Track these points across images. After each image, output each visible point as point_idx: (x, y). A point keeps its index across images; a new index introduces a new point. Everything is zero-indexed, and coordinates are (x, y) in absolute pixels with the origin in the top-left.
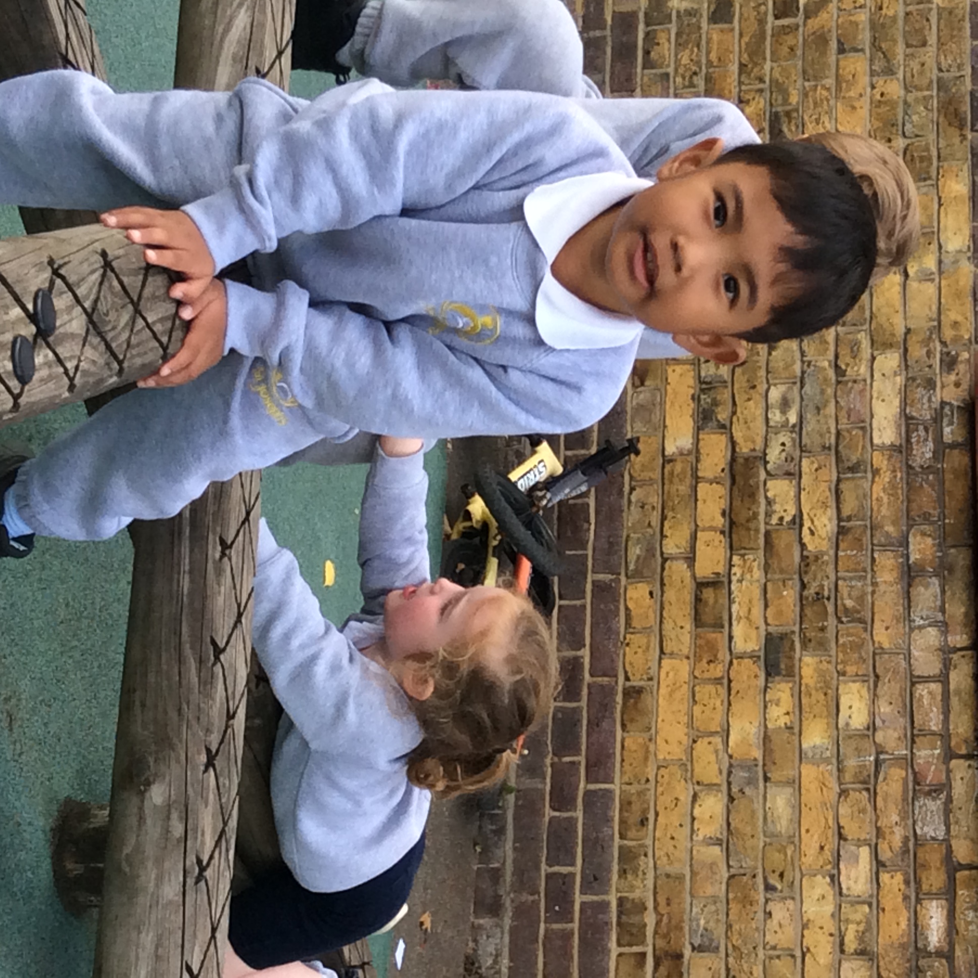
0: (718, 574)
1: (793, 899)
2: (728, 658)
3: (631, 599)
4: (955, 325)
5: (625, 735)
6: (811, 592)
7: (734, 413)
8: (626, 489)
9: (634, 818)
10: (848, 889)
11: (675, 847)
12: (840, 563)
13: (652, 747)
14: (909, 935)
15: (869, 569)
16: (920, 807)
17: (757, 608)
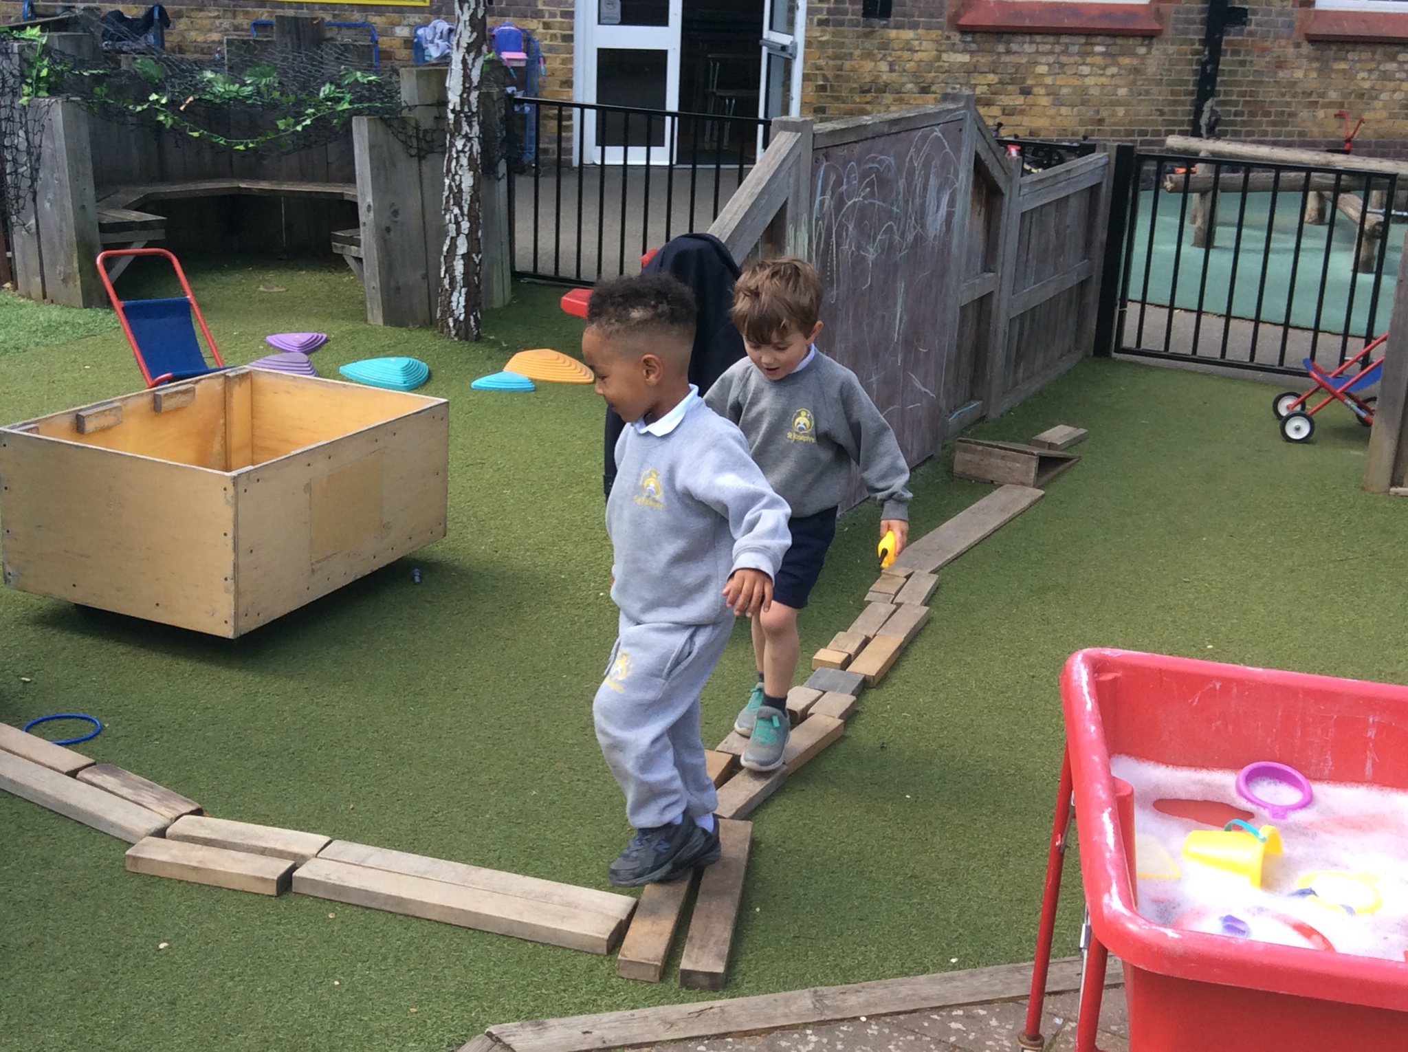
0: (1001, 109)
1: (1089, 88)
2: (1024, 106)
4: (937, 35)
6: (1009, 81)
10: (1088, 72)
11: (1072, 121)
12: (1002, 73)
13: (1046, 128)
14: (1101, 56)
15: (1005, 64)
17: (1012, 97)
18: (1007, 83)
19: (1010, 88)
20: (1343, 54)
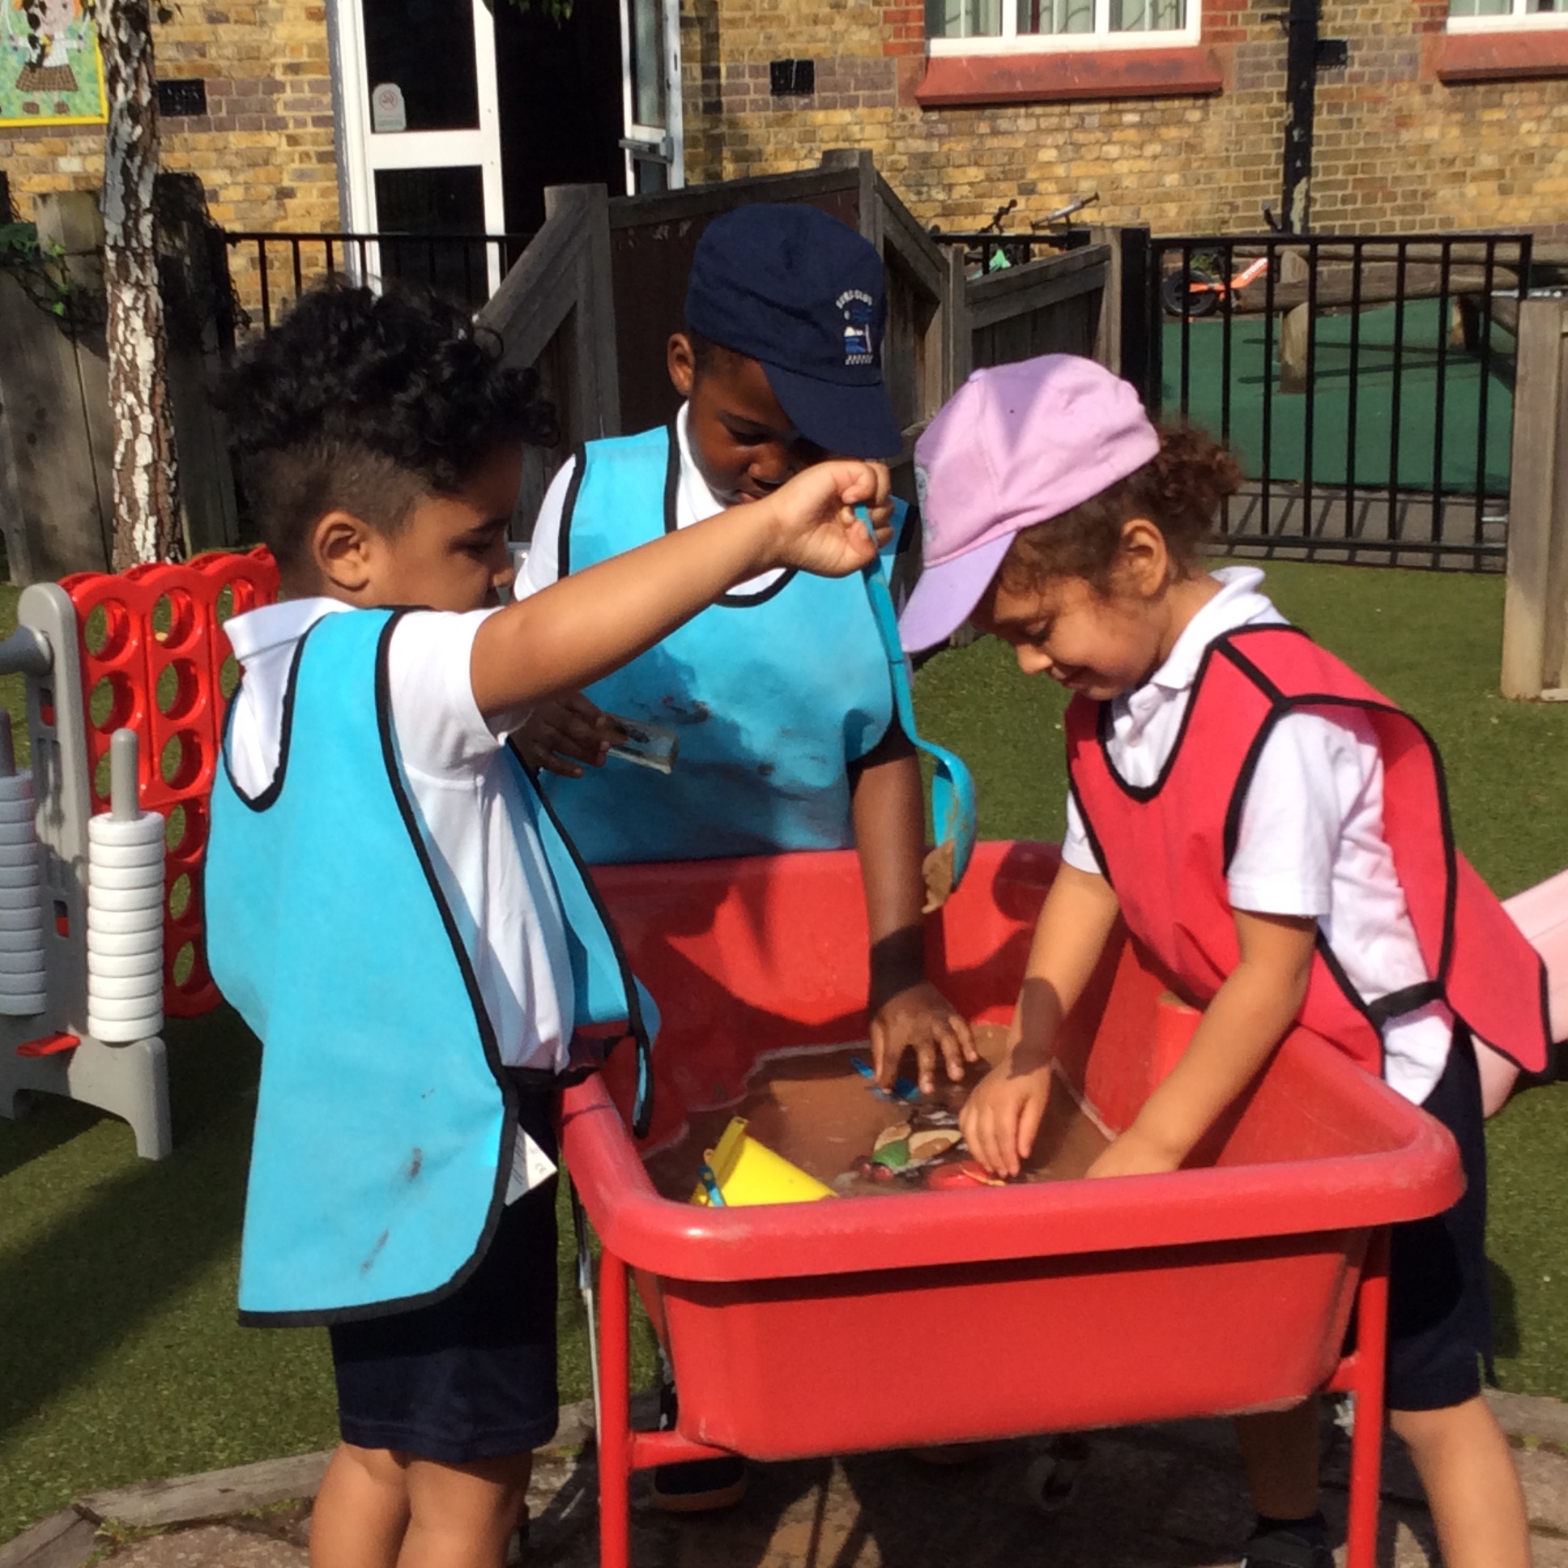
1: (1121, 177)
4: (886, 115)
10: (1118, 154)
12: (989, 164)
14: (1134, 129)
15: (992, 151)
16: (1088, 125)
17: (1007, 199)
20: (1495, 97)
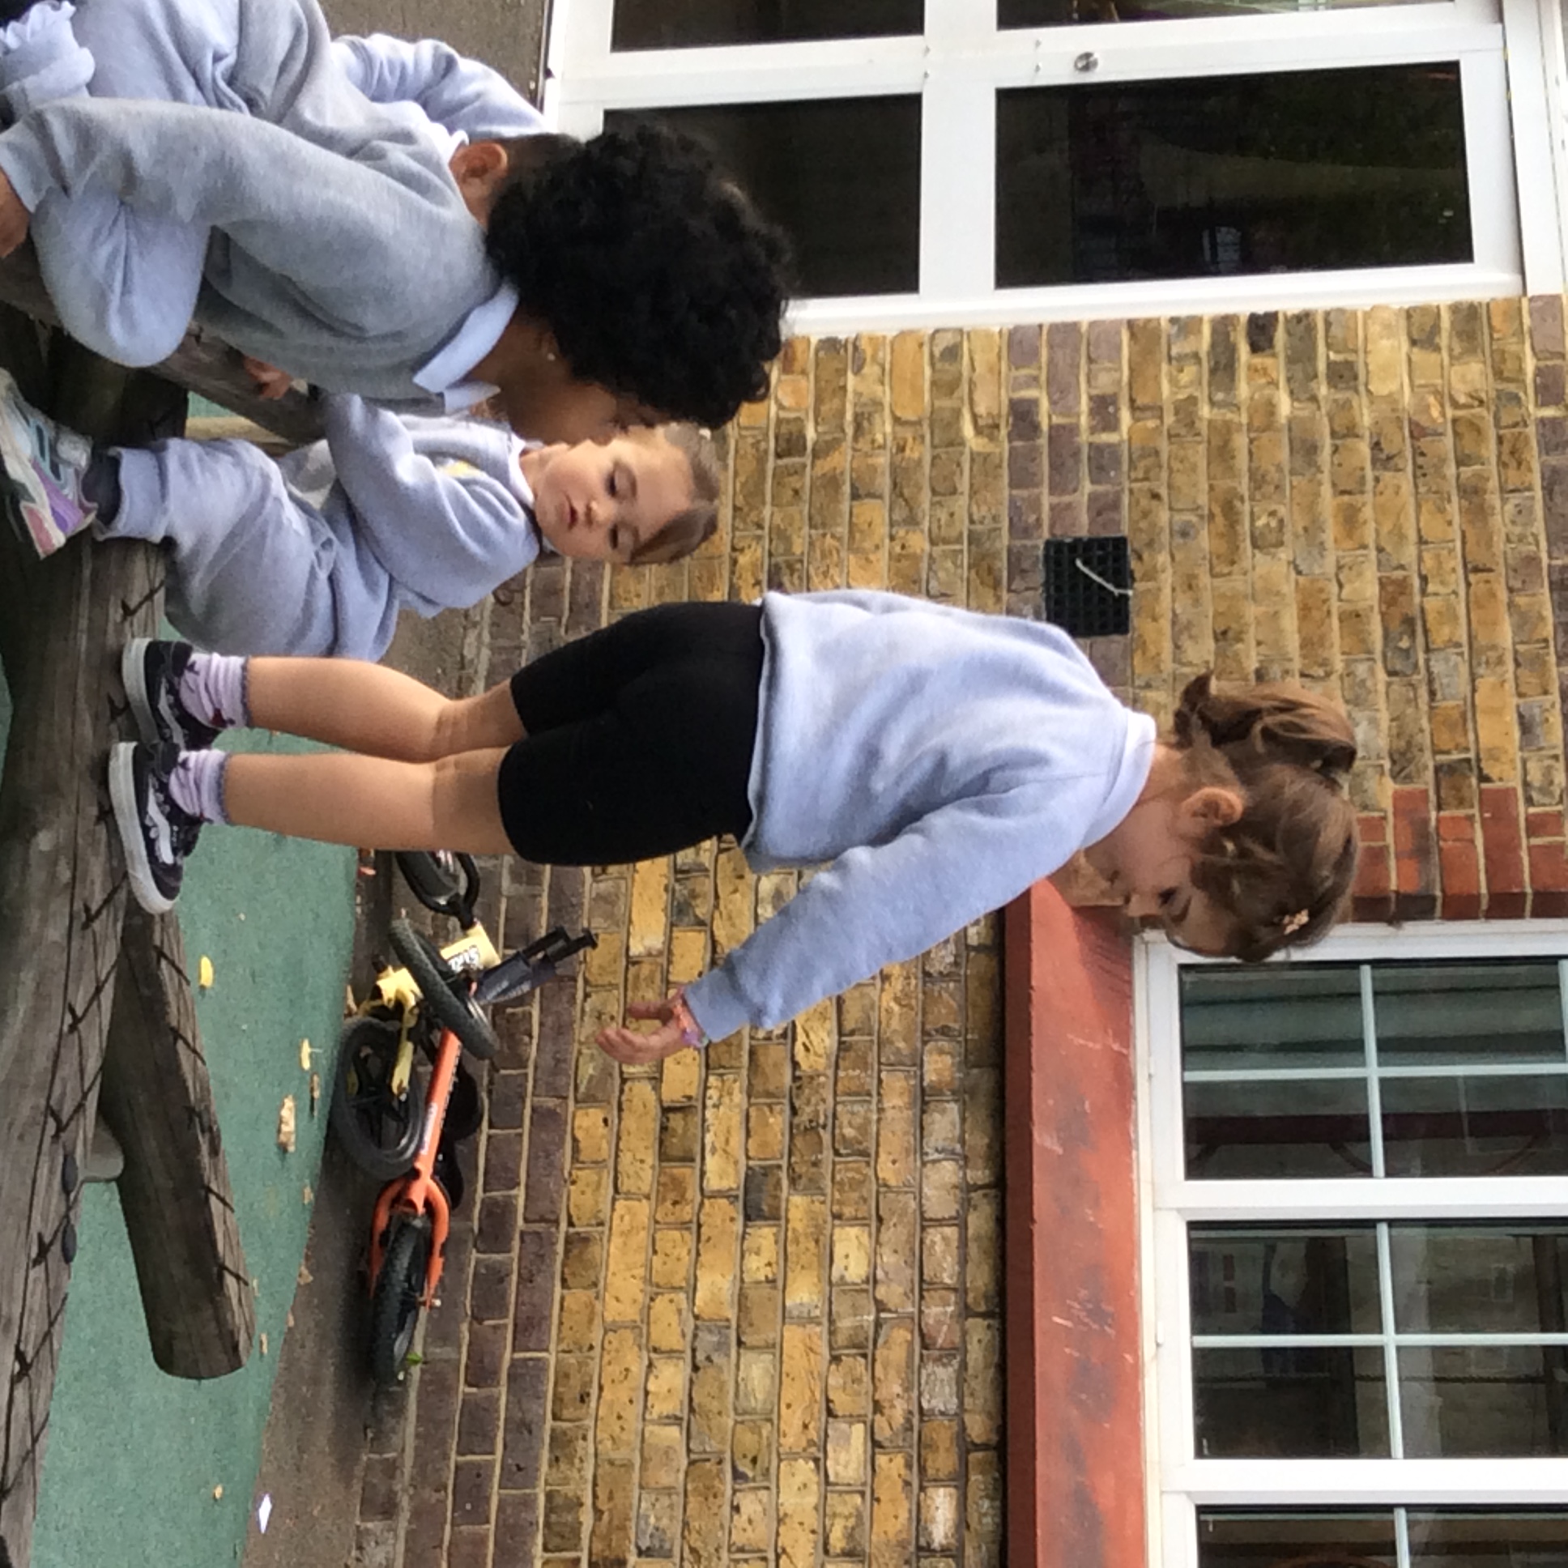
0: (689, 1098)
1: (767, 1488)
2: (698, 1198)
3: (580, 1127)
5: (566, 1292)
6: (803, 1118)
7: (716, 906)
8: (580, 995)
9: (571, 1392)
10: (837, 1475)
11: (622, 1429)
12: (840, 1087)
13: (598, 1306)
14: (909, 1530)
15: (874, 1093)
16: (929, 1375)
17: (737, 1138)
18: (794, 1111)
19: (778, 1122)
